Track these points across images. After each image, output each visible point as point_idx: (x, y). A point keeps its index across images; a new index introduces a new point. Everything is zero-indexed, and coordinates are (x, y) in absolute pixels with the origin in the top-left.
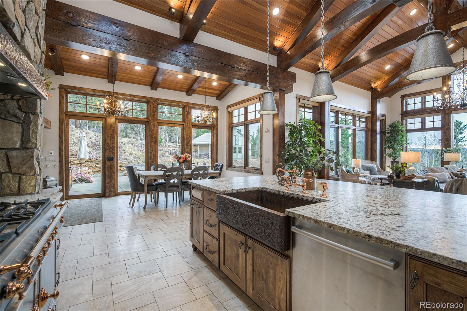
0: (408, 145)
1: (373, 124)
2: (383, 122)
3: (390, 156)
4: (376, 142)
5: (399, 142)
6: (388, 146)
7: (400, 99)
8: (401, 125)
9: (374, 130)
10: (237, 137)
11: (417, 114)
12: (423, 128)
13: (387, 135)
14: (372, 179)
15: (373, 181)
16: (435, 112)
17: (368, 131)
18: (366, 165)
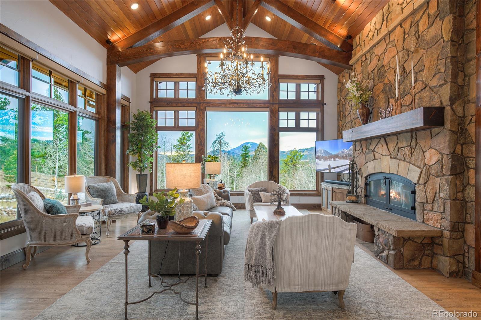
0: (158, 148)
1: (110, 110)
2: (125, 109)
3: (135, 165)
4: (114, 141)
5: (148, 144)
6: (133, 150)
7: (149, 79)
8: (151, 118)
9: (112, 120)
11: (169, 105)
12: (177, 126)
13: (131, 131)
14: (107, 214)
15: (108, 218)
16: (189, 105)
17: (100, 120)
18: (95, 185)
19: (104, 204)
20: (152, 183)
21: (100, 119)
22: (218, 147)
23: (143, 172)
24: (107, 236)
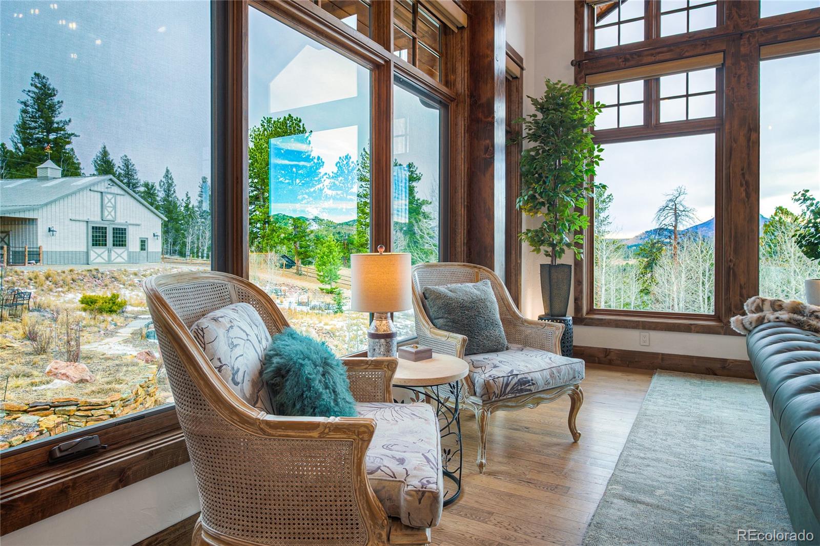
1: (479, 73)
2: (511, 90)
3: (538, 239)
4: (490, 162)
6: (533, 198)
9: (484, 100)
10: (110, 196)
11: (632, 63)
12: (653, 122)
14: (478, 390)
15: (484, 405)
16: (699, 50)
17: (452, 106)
18: (442, 289)
19: (469, 350)
20: (581, 292)
21: (452, 100)
22: (669, 220)
23: (560, 257)
24: (481, 466)
